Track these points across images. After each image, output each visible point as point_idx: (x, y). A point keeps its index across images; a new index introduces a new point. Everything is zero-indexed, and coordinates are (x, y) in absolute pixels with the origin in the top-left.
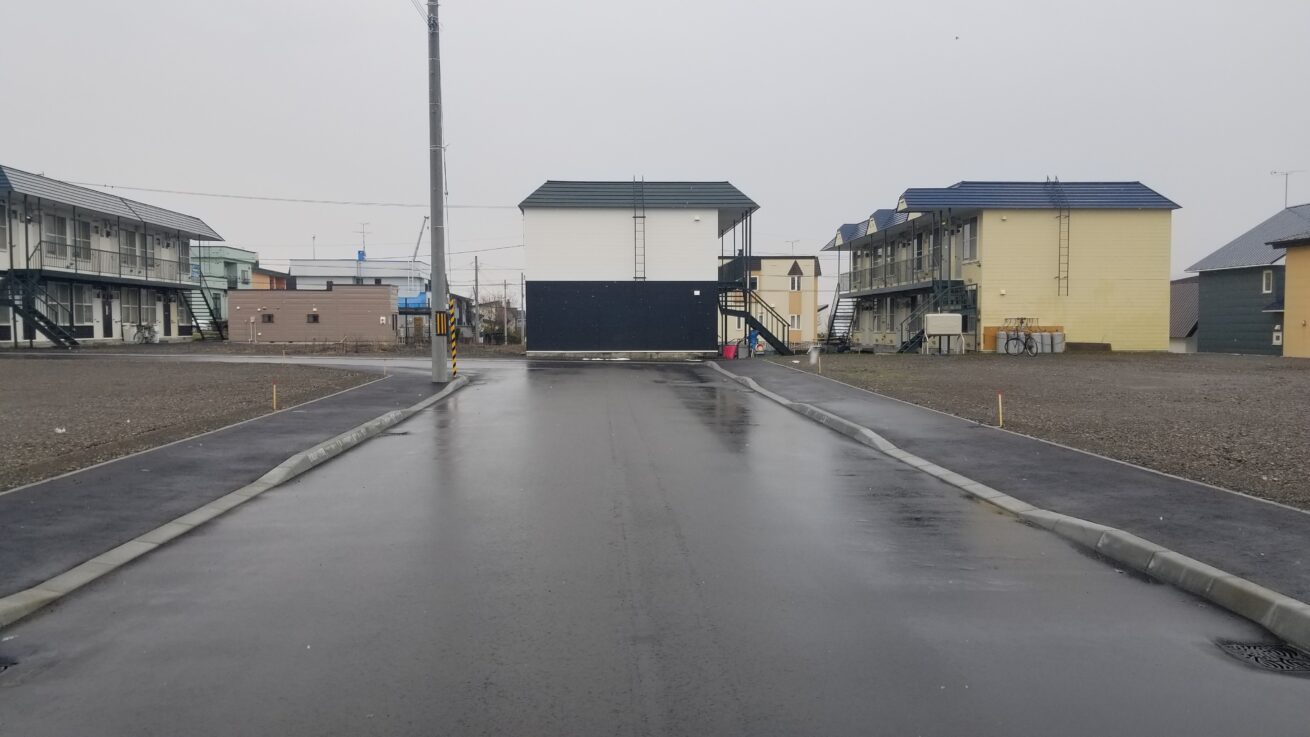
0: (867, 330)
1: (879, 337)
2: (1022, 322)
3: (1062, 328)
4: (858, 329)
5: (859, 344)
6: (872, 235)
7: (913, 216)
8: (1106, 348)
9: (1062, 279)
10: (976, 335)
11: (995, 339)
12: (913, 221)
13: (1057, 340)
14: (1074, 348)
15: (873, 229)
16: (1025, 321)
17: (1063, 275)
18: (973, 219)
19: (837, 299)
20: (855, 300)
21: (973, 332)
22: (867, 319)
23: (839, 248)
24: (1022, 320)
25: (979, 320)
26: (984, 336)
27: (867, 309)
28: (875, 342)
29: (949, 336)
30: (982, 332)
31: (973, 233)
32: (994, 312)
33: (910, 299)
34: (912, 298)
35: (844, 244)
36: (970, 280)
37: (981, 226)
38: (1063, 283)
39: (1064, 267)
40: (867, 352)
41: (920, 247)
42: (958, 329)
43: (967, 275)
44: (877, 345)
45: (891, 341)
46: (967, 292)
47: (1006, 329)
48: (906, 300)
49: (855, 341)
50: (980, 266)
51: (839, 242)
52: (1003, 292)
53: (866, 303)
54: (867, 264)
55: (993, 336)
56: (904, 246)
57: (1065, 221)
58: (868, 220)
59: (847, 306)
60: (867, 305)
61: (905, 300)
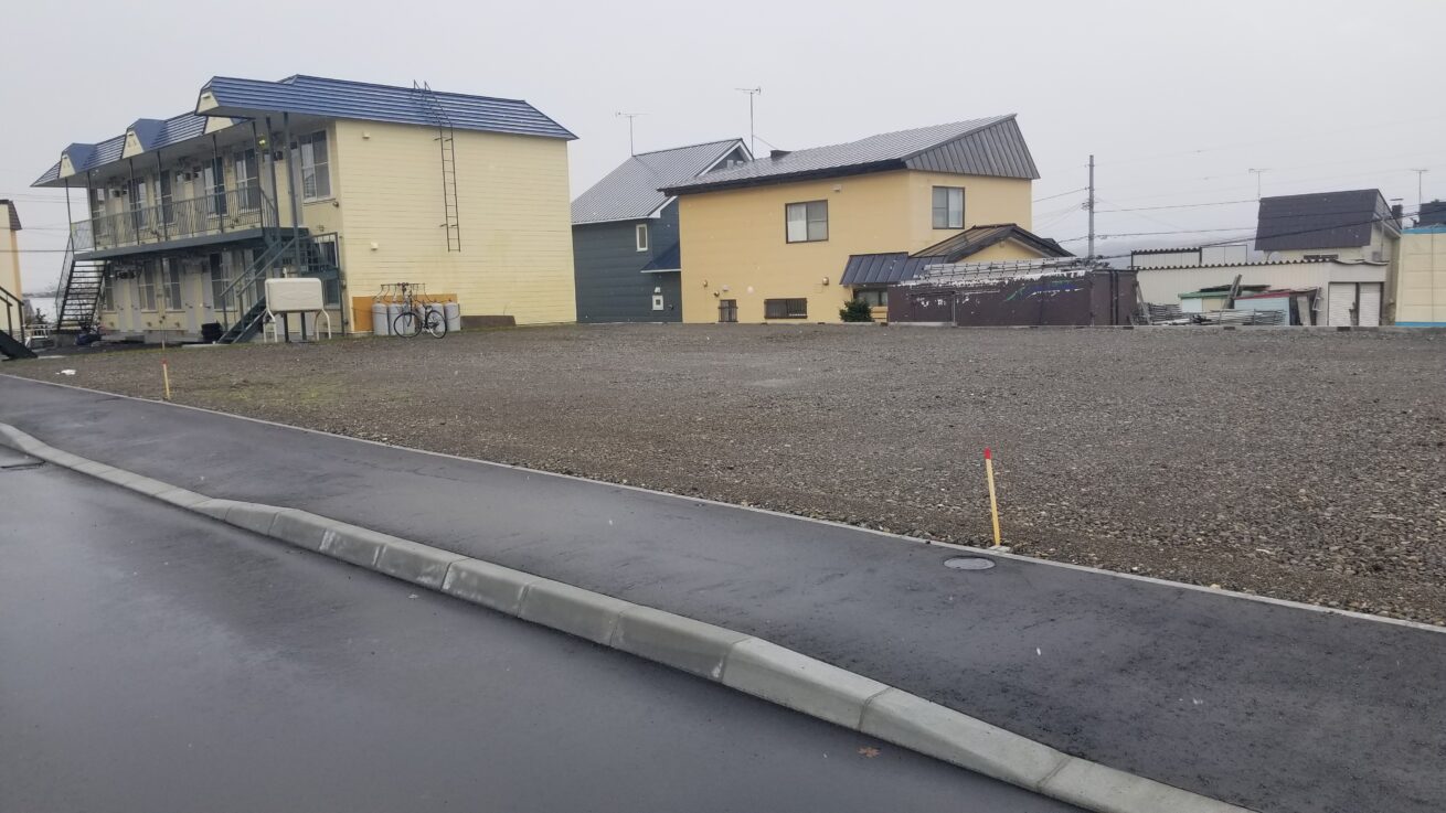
0: (128, 309)
1: (155, 319)
2: (404, 290)
3: (455, 296)
4: (111, 307)
5: (113, 332)
6: (131, 159)
7: (217, 124)
8: (509, 320)
9: (450, 227)
10: (341, 310)
11: (371, 314)
12: (214, 135)
13: (452, 314)
14: (471, 323)
15: (134, 148)
16: (408, 288)
17: (452, 221)
18: (317, 134)
19: (69, 262)
20: (101, 263)
21: (338, 307)
22: (126, 293)
23: (66, 183)
24: (404, 286)
25: (344, 287)
26: (354, 310)
27: (124, 276)
28: (146, 327)
29: (303, 313)
30: (351, 305)
31: (320, 155)
32: (364, 277)
33: (208, 259)
34: (212, 256)
35: (78, 174)
36: (322, 228)
37: (334, 144)
38: (453, 233)
39: (452, 211)
40: (134, 343)
41: (219, 179)
42: (318, 302)
43: (315, 219)
44: (150, 331)
45: (178, 324)
46: (317, 245)
47: (384, 299)
48: (201, 259)
49: (108, 326)
50: (337, 206)
51: (68, 170)
52: (375, 245)
53: (118, 267)
54: (120, 206)
55: (368, 312)
56: (188, 178)
57: (448, 145)
58: (125, 136)
59: (89, 273)
60: (125, 270)
61: (198, 261)
